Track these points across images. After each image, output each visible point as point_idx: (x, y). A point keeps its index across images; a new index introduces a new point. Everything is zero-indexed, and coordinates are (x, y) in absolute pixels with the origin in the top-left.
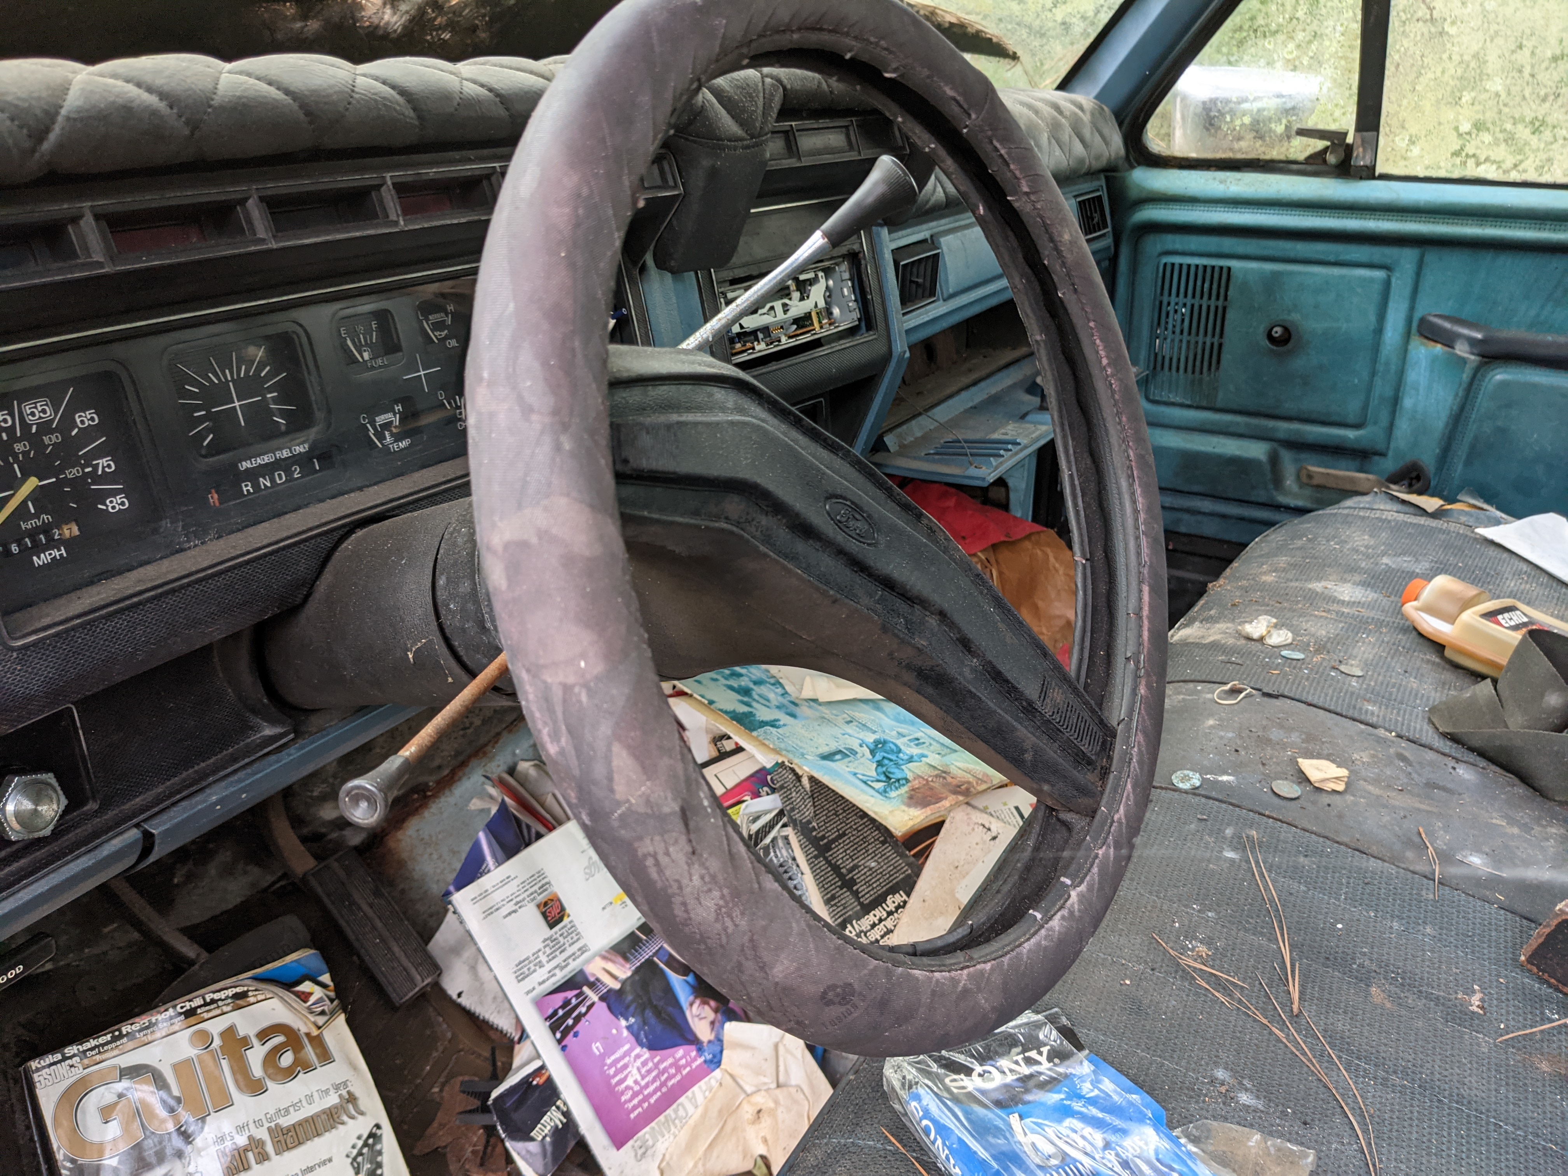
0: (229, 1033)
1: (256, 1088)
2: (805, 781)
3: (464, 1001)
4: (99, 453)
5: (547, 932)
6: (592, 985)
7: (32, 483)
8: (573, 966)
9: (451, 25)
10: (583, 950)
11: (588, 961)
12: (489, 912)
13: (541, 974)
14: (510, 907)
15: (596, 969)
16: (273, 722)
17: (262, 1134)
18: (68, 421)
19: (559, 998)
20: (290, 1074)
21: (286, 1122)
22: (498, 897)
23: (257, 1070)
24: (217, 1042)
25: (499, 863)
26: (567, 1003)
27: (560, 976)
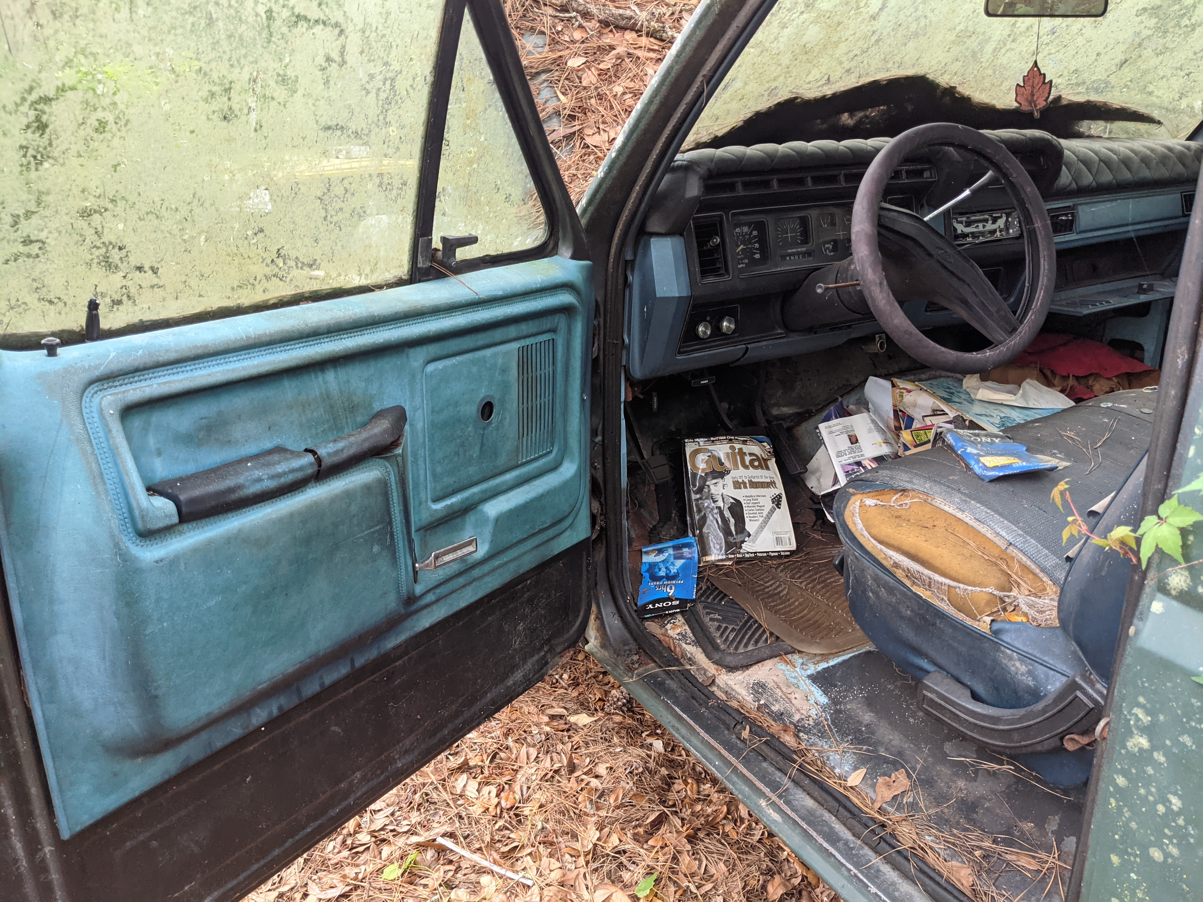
0: (740, 449)
1: (746, 467)
2: (967, 423)
3: (813, 490)
4: (755, 243)
5: (850, 445)
6: (863, 467)
7: (742, 246)
8: (858, 459)
9: (870, 123)
10: (862, 455)
11: (864, 460)
12: (831, 433)
13: (845, 457)
14: (838, 433)
15: (866, 463)
16: (781, 329)
17: (746, 481)
18: (751, 233)
19: (850, 468)
20: (755, 468)
21: (753, 480)
22: (834, 429)
23: (747, 463)
24: (737, 451)
25: (837, 418)
26: (853, 470)
27: (852, 461)
